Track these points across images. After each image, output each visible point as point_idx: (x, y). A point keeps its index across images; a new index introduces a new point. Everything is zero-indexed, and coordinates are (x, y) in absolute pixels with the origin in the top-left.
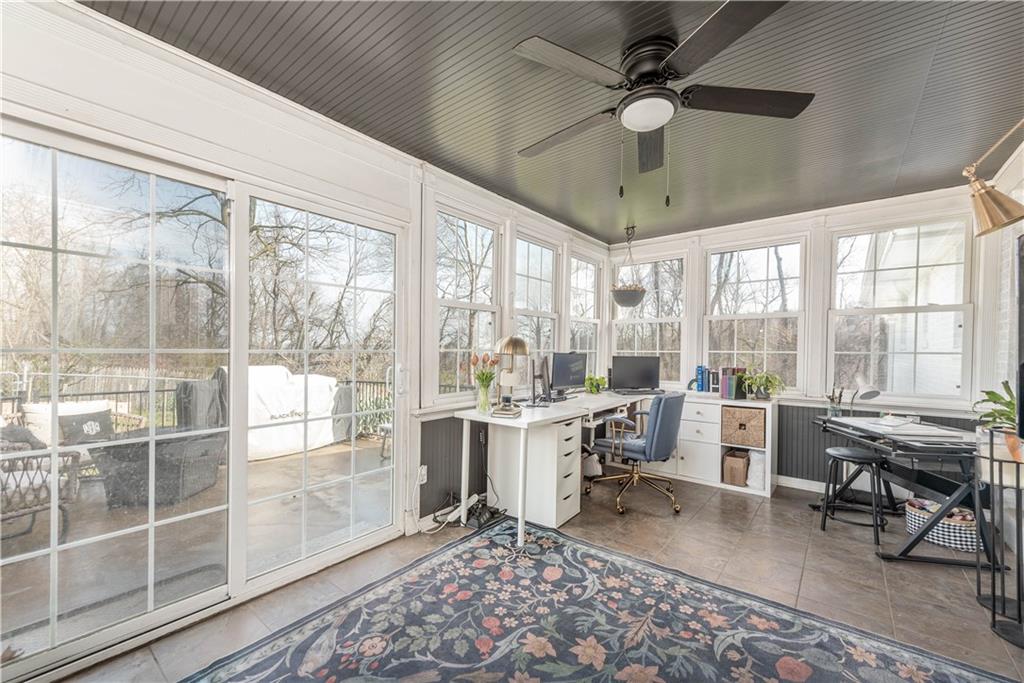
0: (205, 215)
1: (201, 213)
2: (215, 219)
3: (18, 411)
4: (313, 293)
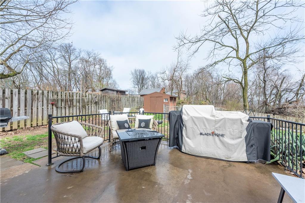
0: (232, 57)
2: (234, 58)
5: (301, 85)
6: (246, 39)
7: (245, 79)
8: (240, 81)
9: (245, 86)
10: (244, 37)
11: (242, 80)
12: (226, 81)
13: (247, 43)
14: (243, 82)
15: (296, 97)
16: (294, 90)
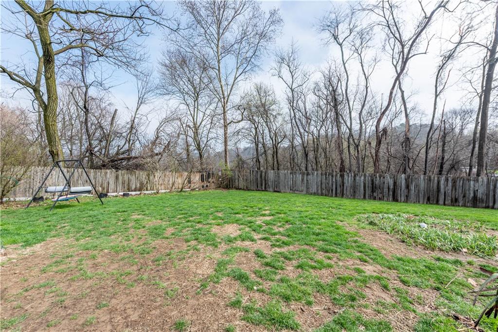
5: (132, 127)
8: (33, 81)
9: (49, 98)
15: (127, 144)
16: (124, 134)
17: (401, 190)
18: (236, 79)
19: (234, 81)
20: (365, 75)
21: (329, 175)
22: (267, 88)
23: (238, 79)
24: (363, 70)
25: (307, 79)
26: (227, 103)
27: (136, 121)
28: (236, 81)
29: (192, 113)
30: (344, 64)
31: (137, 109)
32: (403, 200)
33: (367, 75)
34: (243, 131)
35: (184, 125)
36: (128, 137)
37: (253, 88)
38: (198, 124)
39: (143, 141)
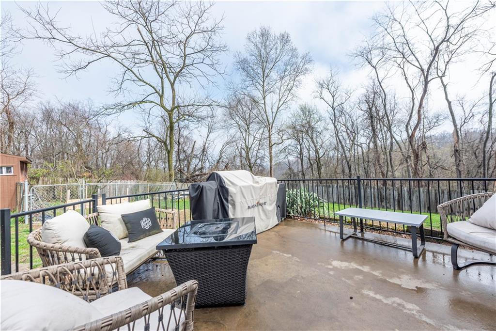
0: (154, 102)
1: (151, 102)
2: (158, 104)
3: (94, 212)
4: (195, 141)
5: (203, 151)
6: (172, 85)
7: (170, 138)
8: (165, 140)
9: (170, 147)
10: (169, 80)
11: (166, 139)
12: (142, 137)
13: (173, 89)
14: (168, 142)
15: (200, 163)
16: (199, 156)
17: (404, 201)
18: (278, 108)
19: (277, 110)
20: (410, 87)
21: (346, 188)
22: (311, 107)
23: (280, 109)
24: (407, 82)
25: (348, 97)
26: (271, 128)
27: (207, 145)
28: (279, 110)
29: (245, 137)
30: (380, 84)
31: (207, 137)
32: (407, 209)
33: (412, 88)
34: (289, 147)
35: (239, 148)
36: (201, 158)
37: (298, 109)
38: (250, 146)
39: (211, 160)
